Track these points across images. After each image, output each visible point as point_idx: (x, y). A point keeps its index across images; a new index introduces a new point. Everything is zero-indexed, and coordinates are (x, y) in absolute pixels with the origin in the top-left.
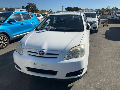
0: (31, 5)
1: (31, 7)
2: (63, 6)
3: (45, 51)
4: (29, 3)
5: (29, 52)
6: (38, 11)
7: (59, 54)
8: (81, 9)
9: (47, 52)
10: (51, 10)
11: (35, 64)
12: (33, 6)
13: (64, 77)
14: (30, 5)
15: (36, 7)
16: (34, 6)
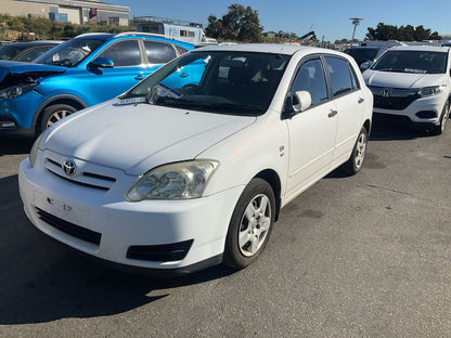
0: (241, 14)
1: (241, 20)
2: (356, 21)
3: (78, 163)
4: (233, 7)
5: (50, 160)
6: (266, 35)
7: (114, 180)
8: (436, 34)
9: (85, 166)
10: (312, 33)
11: (49, 200)
12: (247, 18)
13: (121, 258)
14: (236, 11)
15: (255, 20)
16: (251, 17)
